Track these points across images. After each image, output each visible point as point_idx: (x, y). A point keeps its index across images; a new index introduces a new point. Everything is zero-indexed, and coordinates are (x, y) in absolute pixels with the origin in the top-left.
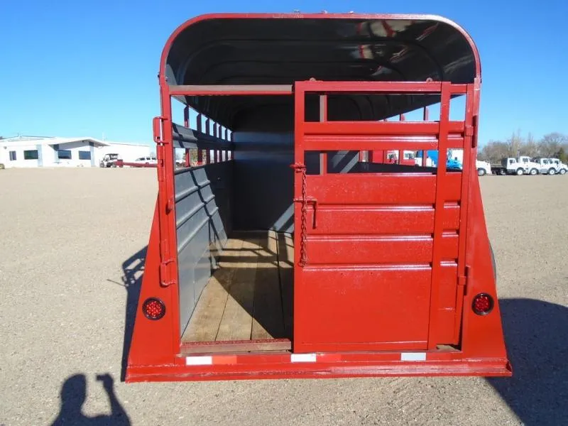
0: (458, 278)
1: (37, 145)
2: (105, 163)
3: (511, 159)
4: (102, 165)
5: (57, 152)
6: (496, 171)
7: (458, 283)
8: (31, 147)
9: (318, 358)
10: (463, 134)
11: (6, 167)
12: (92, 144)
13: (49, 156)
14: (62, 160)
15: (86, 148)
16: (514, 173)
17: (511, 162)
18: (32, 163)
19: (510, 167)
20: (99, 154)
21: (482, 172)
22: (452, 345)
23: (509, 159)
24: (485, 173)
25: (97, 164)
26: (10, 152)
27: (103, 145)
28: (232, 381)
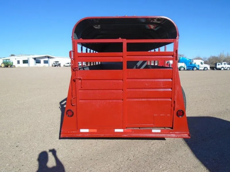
0: (172, 105)
1: (28, 58)
2: (54, 65)
3: (219, 63)
4: (53, 66)
5: (35, 61)
6: (212, 68)
7: (172, 106)
8: (25, 59)
9: (124, 130)
10: (173, 56)
11: (16, 66)
12: (49, 57)
13: (32, 62)
14: (37, 64)
15: (46, 59)
16: (220, 69)
17: (219, 64)
18: (26, 65)
19: (218, 67)
20: (51, 62)
21: (206, 69)
22: (170, 128)
23: (218, 64)
24: (207, 69)
25: (51, 65)
26: (17, 61)
27: (53, 58)
28: (96, 140)
